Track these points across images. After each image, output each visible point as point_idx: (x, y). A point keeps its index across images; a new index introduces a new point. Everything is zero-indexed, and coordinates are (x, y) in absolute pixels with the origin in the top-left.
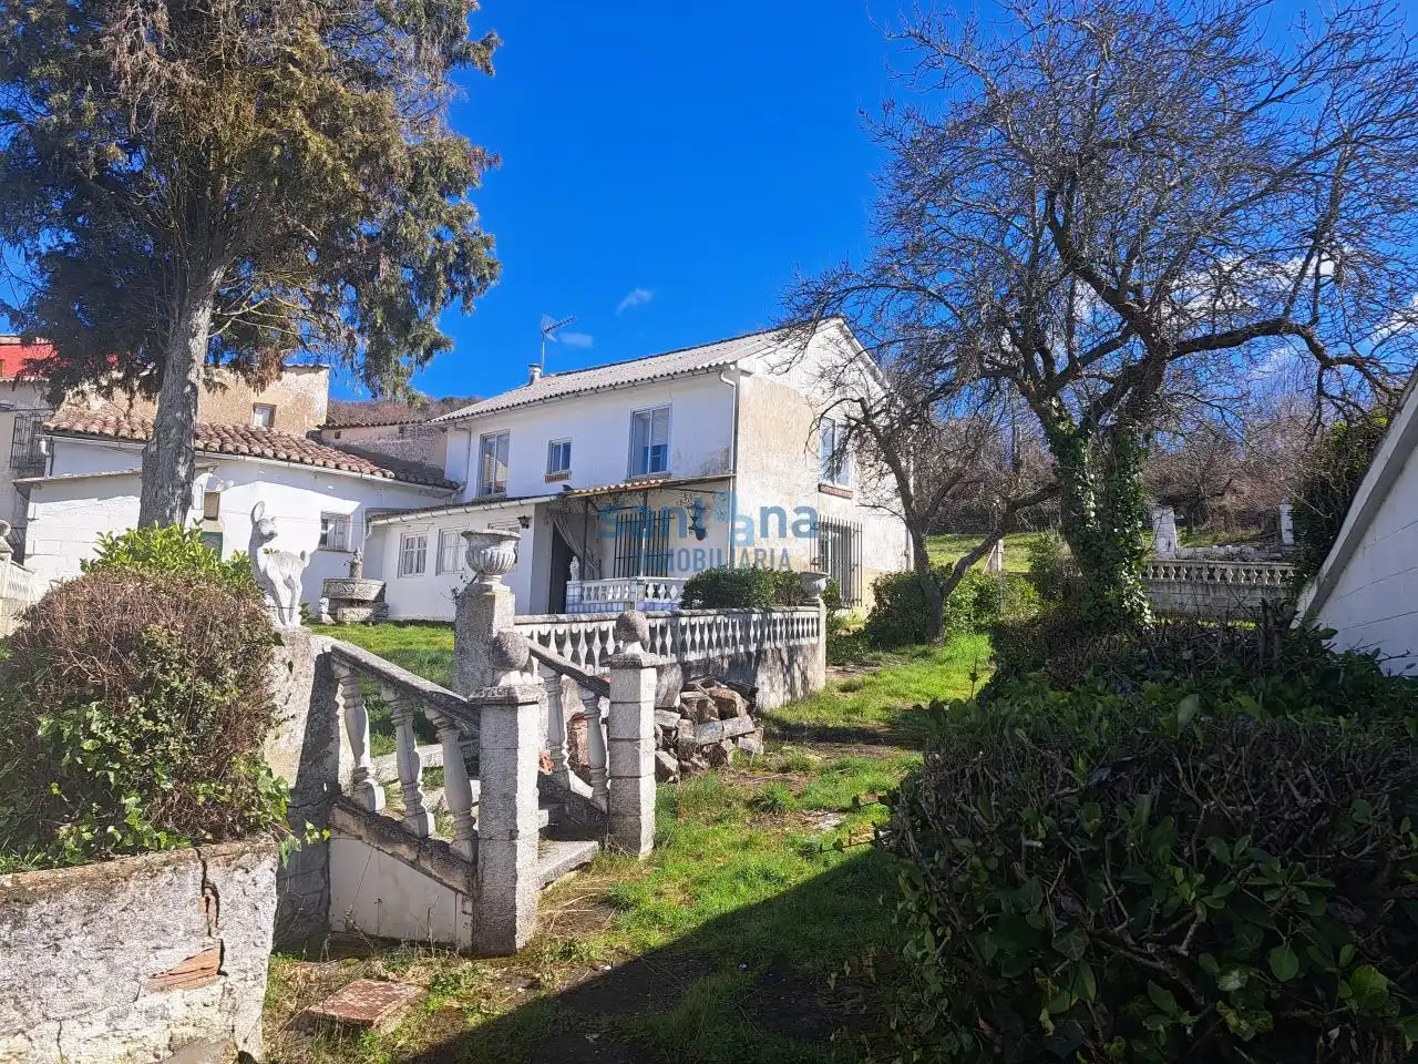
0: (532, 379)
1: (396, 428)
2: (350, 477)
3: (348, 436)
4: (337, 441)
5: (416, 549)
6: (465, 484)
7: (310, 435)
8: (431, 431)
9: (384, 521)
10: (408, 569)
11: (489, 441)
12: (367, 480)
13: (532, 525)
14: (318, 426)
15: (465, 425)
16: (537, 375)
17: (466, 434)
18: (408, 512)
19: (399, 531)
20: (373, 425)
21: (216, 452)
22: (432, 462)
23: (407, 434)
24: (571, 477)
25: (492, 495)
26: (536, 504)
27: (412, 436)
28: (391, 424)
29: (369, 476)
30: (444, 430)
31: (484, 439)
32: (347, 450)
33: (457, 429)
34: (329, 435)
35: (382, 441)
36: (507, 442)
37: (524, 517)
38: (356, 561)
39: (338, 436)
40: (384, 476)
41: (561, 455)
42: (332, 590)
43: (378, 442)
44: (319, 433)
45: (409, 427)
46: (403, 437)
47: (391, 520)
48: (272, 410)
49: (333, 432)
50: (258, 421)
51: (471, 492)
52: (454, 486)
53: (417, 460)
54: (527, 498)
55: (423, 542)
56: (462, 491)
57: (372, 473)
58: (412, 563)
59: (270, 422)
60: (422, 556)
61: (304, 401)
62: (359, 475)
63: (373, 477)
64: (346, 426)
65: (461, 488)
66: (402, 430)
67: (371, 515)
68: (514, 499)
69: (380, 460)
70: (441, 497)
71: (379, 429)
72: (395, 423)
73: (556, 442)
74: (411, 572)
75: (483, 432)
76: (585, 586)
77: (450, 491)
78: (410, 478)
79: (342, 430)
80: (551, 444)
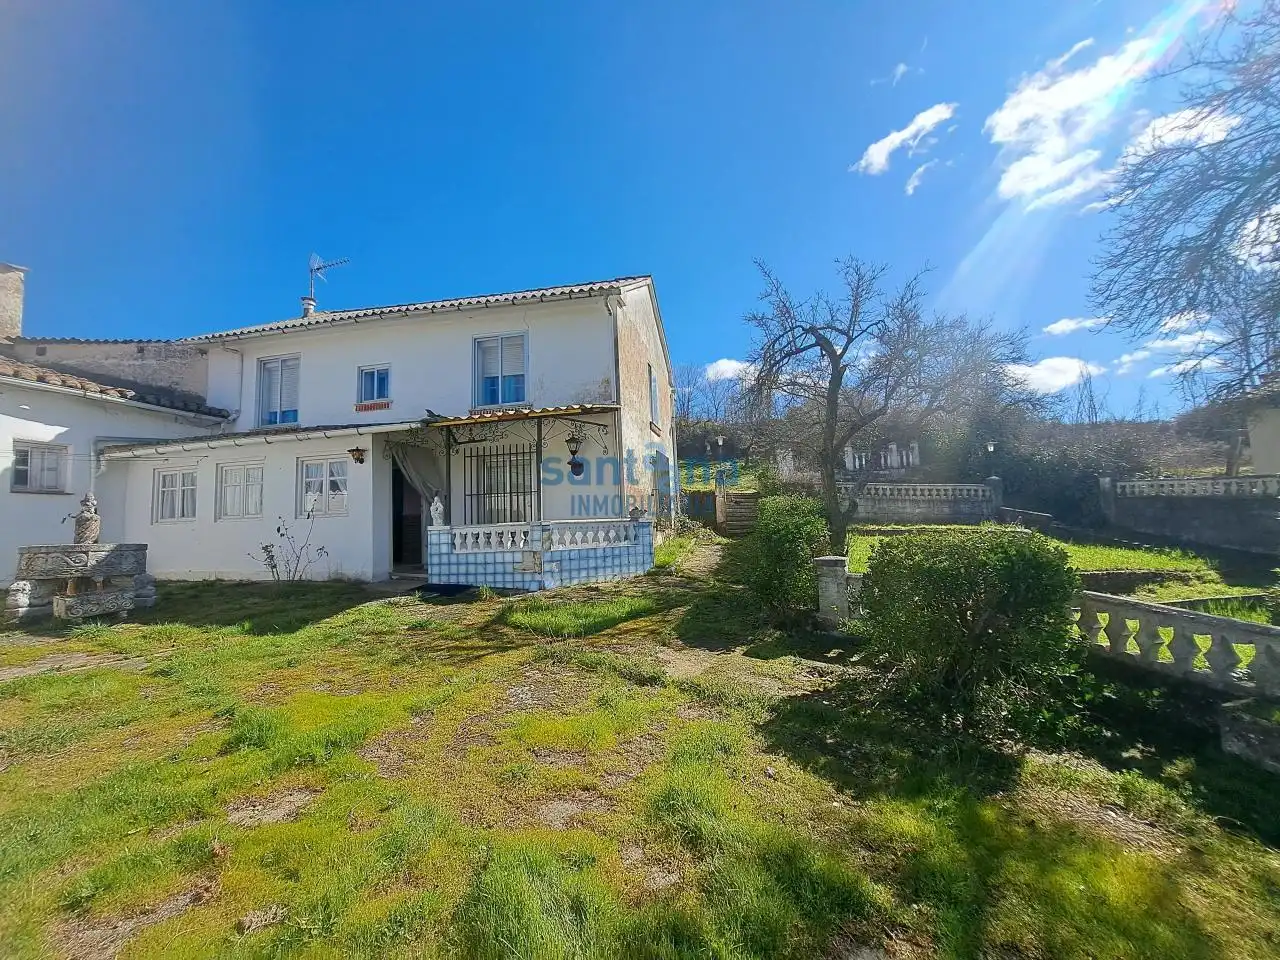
0: (307, 310)
1: (133, 348)
2: (65, 395)
4: (41, 359)
5: (178, 488)
6: (238, 412)
8: (184, 354)
9: (129, 454)
10: (167, 512)
11: (268, 366)
12: (94, 400)
13: (369, 458)
14: (8, 338)
15: (234, 344)
16: (312, 308)
17: (237, 356)
18: (166, 442)
19: (148, 467)
20: (97, 342)
22: (188, 387)
23: (148, 355)
24: (392, 406)
25: (279, 422)
26: (375, 435)
27: (157, 356)
28: (125, 342)
29: (98, 395)
30: (203, 353)
31: (263, 364)
32: (61, 369)
33: (225, 350)
34: (26, 351)
35: (111, 361)
36: (297, 366)
37: (357, 450)
38: (87, 515)
39: (42, 352)
40: (123, 396)
41: (375, 384)
42: (40, 564)
43: (106, 363)
44: (11, 347)
45: (152, 347)
46: (143, 359)
47: (139, 452)
49: (33, 348)
51: (248, 419)
52: (221, 414)
53: (164, 384)
54: (336, 428)
55: (190, 479)
56: (234, 420)
57: (102, 392)
58: (175, 504)
60: (189, 497)
62: (81, 392)
63: (105, 396)
64: (54, 341)
65: (234, 416)
66: (141, 350)
67: (103, 446)
68: (306, 430)
69: (106, 380)
70: (207, 427)
71: (106, 347)
72: (131, 341)
73: (368, 369)
74: (172, 515)
75: (262, 355)
76: (457, 531)
77: (219, 419)
78: (163, 401)
79: (48, 346)
80: (360, 371)
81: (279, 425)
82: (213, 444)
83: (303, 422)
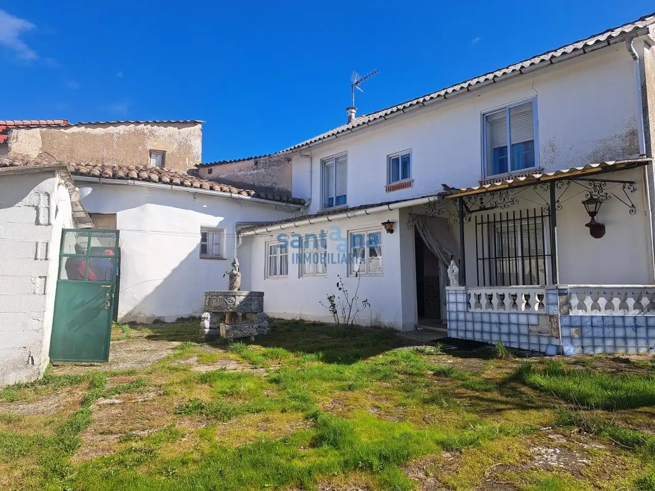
0: (350, 117)
1: (252, 162)
2: (222, 197)
3: (217, 171)
4: (210, 176)
5: (279, 255)
6: (310, 200)
7: (191, 172)
8: (278, 162)
9: (252, 233)
10: (273, 272)
11: (327, 164)
12: (235, 199)
13: (397, 228)
14: (196, 165)
15: (305, 151)
16: (353, 115)
17: (309, 159)
18: (272, 224)
19: (263, 241)
20: (235, 161)
21: (109, 178)
22: (282, 185)
23: (260, 166)
24: (415, 184)
25: (335, 205)
26: (401, 210)
27: (265, 166)
28: (248, 159)
29: (237, 196)
30: (289, 160)
31: (323, 163)
32: (219, 181)
33: (302, 156)
34: (204, 172)
35: (242, 173)
36: (346, 162)
37: (389, 222)
38: (235, 272)
39: (210, 172)
40: (249, 195)
41: (400, 167)
42: (214, 303)
43: (239, 174)
44: (197, 170)
45: (262, 161)
46: (257, 169)
47: (258, 231)
48: (163, 154)
49: (206, 170)
50: (153, 163)
51: (316, 205)
52: (300, 203)
53: (268, 185)
54: (372, 206)
55: (284, 249)
56: (308, 206)
57: (239, 193)
58: (277, 267)
59: (163, 164)
60: (285, 260)
61: (185, 147)
62: (229, 194)
63: (240, 196)
64: (216, 164)
65: (308, 203)
66: (256, 164)
67: (243, 227)
68: (354, 209)
70: (292, 212)
71: (239, 164)
72: (251, 158)
73: (394, 156)
74: (275, 274)
75: (323, 156)
76: (471, 292)
77: (299, 206)
78: (269, 196)
79: (213, 167)
80: (389, 158)
81: (335, 208)
82: (297, 223)
83: (350, 203)
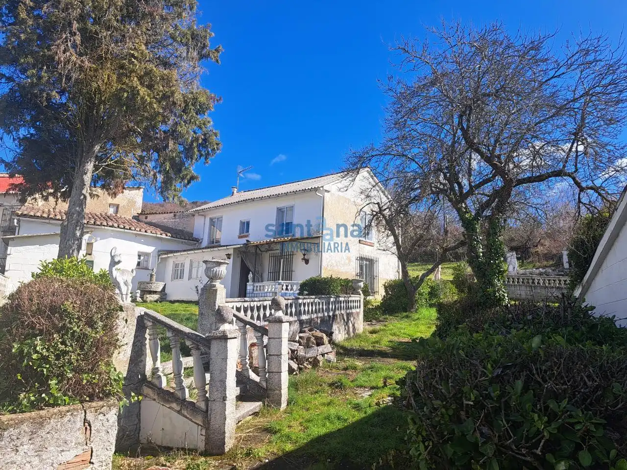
0: (233, 193)
1: (172, 215)
2: (152, 236)
3: (151, 218)
4: (146, 220)
5: (180, 268)
6: (202, 239)
7: (134, 217)
8: (188, 216)
9: (166, 256)
10: (176, 278)
11: (213, 220)
12: (159, 238)
13: (232, 257)
14: (138, 214)
15: (202, 213)
16: (235, 192)
17: (203, 217)
18: (176, 252)
19: (172, 261)
20: (162, 213)
21: (92, 225)
22: (188, 230)
23: (177, 217)
24: (250, 236)
25: (214, 244)
26: (234, 248)
27: (179, 218)
28: (170, 213)
29: (160, 236)
30: (194, 215)
31: (211, 219)
32: (150, 224)
33: (199, 215)
34: (142, 218)
35: (166, 220)
36: (221, 221)
37: (229, 254)
38: (153, 274)
39: (146, 218)
40: (167, 235)
41: (245, 226)
42: (142, 286)
43: (164, 221)
44: (138, 216)
45: (178, 214)
46: (175, 219)
47: (169, 255)
48: (118, 206)
49: (144, 217)
50: (111, 211)
51: (205, 243)
52: (197, 240)
53: (181, 228)
54: (230, 245)
55: (183, 265)
56: (201, 242)
57: (161, 234)
58: (178, 274)
59: (117, 212)
60: (182, 271)
61: (132, 202)
62: (155, 235)
63: (162, 236)
64: (150, 214)
65: (201, 241)
66: (175, 216)
67: (160, 253)
68: (224, 246)
69: (165, 229)
70: (192, 245)
71: (165, 215)
72: (172, 212)
73: (243, 221)
74: (177, 279)
75: (211, 216)
76: (255, 285)
77: (195, 242)
78: (178, 237)
79: (148, 215)
80: (241, 222)
82: (189, 252)
